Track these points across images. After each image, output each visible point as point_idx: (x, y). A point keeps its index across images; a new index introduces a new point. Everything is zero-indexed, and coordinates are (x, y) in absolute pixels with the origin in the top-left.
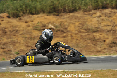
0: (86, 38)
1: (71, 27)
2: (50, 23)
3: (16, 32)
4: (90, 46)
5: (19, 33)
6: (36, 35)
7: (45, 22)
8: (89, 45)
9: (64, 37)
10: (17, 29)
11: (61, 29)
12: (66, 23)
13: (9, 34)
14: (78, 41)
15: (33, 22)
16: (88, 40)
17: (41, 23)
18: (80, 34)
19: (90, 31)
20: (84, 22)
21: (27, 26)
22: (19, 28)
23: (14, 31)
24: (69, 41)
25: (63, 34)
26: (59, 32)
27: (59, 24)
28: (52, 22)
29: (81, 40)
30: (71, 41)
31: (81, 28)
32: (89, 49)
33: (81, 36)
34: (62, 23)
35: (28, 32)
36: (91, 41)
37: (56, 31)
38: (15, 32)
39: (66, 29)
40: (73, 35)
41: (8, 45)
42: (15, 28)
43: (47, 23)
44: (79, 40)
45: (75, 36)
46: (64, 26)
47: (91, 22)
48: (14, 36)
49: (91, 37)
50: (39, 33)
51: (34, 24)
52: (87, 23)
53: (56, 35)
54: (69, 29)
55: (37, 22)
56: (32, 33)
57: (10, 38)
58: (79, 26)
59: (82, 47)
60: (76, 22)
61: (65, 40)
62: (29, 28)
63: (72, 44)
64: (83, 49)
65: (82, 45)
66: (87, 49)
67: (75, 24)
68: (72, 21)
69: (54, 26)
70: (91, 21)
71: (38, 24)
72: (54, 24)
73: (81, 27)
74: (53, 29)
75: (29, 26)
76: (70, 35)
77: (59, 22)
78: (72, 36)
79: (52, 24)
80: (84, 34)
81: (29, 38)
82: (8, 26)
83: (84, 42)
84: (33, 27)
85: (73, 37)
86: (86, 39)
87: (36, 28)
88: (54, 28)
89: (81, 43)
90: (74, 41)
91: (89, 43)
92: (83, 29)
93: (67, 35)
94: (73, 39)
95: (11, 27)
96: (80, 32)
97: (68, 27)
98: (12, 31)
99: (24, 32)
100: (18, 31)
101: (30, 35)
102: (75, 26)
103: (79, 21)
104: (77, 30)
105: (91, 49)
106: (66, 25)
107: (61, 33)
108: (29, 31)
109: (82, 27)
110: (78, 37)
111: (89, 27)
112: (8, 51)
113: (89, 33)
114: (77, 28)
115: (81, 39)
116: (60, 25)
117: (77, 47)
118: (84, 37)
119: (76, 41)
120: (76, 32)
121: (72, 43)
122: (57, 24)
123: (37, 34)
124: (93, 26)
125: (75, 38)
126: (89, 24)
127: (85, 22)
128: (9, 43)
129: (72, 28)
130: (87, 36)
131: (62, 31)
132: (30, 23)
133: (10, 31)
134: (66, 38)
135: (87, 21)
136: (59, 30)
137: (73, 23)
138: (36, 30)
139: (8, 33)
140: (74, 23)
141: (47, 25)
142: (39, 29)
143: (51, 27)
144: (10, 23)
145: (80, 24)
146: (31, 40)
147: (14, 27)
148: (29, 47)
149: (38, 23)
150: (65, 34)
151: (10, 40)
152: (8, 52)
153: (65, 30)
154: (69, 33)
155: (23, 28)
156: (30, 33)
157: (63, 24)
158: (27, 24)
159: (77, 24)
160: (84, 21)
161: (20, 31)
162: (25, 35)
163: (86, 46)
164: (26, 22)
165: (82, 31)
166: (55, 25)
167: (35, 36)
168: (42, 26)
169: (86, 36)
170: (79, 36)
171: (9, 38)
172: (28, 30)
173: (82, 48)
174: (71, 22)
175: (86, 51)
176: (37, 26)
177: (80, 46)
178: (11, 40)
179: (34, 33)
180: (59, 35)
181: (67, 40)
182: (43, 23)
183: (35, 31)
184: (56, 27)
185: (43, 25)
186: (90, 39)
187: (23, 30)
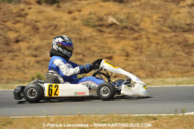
0: (172, 42)
1: (145, 22)
2: (109, 14)
3: (55, 28)
4: (181, 55)
5: (58, 30)
6: (88, 35)
7: (102, 13)
8: (178, 53)
9: (136, 39)
10: (56, 23)
11: (130, 25)
12: (136, 16)
13: (44, 32)
14: (159, 47)
15: (81, 13)
16: (176, 46)
17: (95, 14)
18: (162, 34)
19: (178, 30)
20: (166, 14)
21: (71, 18)
22: (59, 21)
23: (51, 26)
24: (145, 46)
25: (134, 34)
26: (126, 30)
27: (126, 16)
28: (113, 13)
29: (165, 45)
30: (148, 47)
31: (162, 25)
32: (179, 60)
33: (164, 38)
34: (130, 16)
35: (74, 29)
36: (182, 47)
37: (122, 29)
38: (52, 28)
39: (137, 25)
40: (149, 36)
41: (43, 50)
42: (52, 22)
43: (105, 15)
44: (161, 45)
45: (154, 38)
46: (134, 21)
47: (178, 15)
48: (52, 34)
49: (180, 39)
50: (93, 31)
51: (83, 16)
52: (172, 16)
53: (121, 35)
54: (142, 25)
55: (87, 12)
56: (81, 31)
57: (46, 39)
58: (159, 21)
59: (168, 56)
60: (153, 13)
61: (138, 44)
62: (76, 22)
63: (149, 51)
64: (169, 60)
65: (167, 53)
66: (176, 60)
67: (151, 17)
68: (146, 13)
69: (118, 21)
70: (178, 13)
71: (90, 17)
72: (118, 16)
73: (162, 23)
74: (117, 25)
75: (75, 19)
76: (146, 35)
77: (125, 14)
78: (148, 38)
79: (114, 15)
80: (167, 35)
81: (76, 39)
82: (40, 17)
83: (169, 48)
84: (82, 20)
85: (150, 40)
86: (173, 44)
87: (87, 22)
88: (118, 23)
89: (164, 51)
90: (153, 46)
91: (177, 50)
92: (166, 27)
93: (140, 36)
94: (151, 42)
95: (44, 20)
96: (161, 31)
97: (141, 22)
98: (47, 26)
99: (68, 28)
100: (58, 28)
101: (78, 34)
102: (152, 21)
103: (158, 13)
104: (156, 28)
105: (182, 61)
106: (137, 19)
107: (130, 32)
108: (76, 28)
109: (164, 23)
110: (159, 39)
111: (175, 23)
112: (45, 60)
113: (177, 34)
114: (157, 25)
115: (163, 43)
116: (128, 18)
117: (158, 57)
118: (169, 40)
119: (156, 47)
120: (155, 31)
121: (149, 49)
122: (122, 17)
123: (90, 33)
124: (182, 21)
125: (154, 41)
126: (176, 17)
127: (168, 15)
128: (45, 46)
129: (146, 24)
130: (174, 39)
131: (132, 29)
132: (76, 14)
133: (44, 27)
134: (138, 42)
135: (171, 13)
136: (126, 27)
137: (148, 16)
138: (88, 25)
139: (42, 30)
140: (150, 15)
141: (105, 17)
142: (93, 24)
143: (112, 21)
144: (44, 12)
145: (160, 17)
146: (81, 43)
147: (50, 20)
148: (79, 54)
149: (90, 14)
150: (136, 35)
151: (45, 42)
152: (44, 62)
153: (136, 28)
154: (143, 33)
155: (66, 22)
156: (78, 31)
157: (133, 16)
158: (71, 15)
159: (155, 17)
160: (166, 12)
161: (60, 26)
162: (70, 33)
163: (174, 55)
164: (70, 13)
165: (165, 29)
166: (118, 18)
167: (86, 36)
168: (96, 19)
169: (171, 38)
170: (160, 37)
171: (43, 39)
172: (75, 26)
173: (166, 59)
174: (144, 14)
175: (175, 64)
176: (89, 19)
177: (163, 55)
178: (48, 41)
179: (84, 31)
180: (127, 36)
181: (142, 45)
182: (98, 14)
183: (85, 27)
184: (121, 21)
185: (98, 17)
186: (179, 44)
187: (66, 26)
